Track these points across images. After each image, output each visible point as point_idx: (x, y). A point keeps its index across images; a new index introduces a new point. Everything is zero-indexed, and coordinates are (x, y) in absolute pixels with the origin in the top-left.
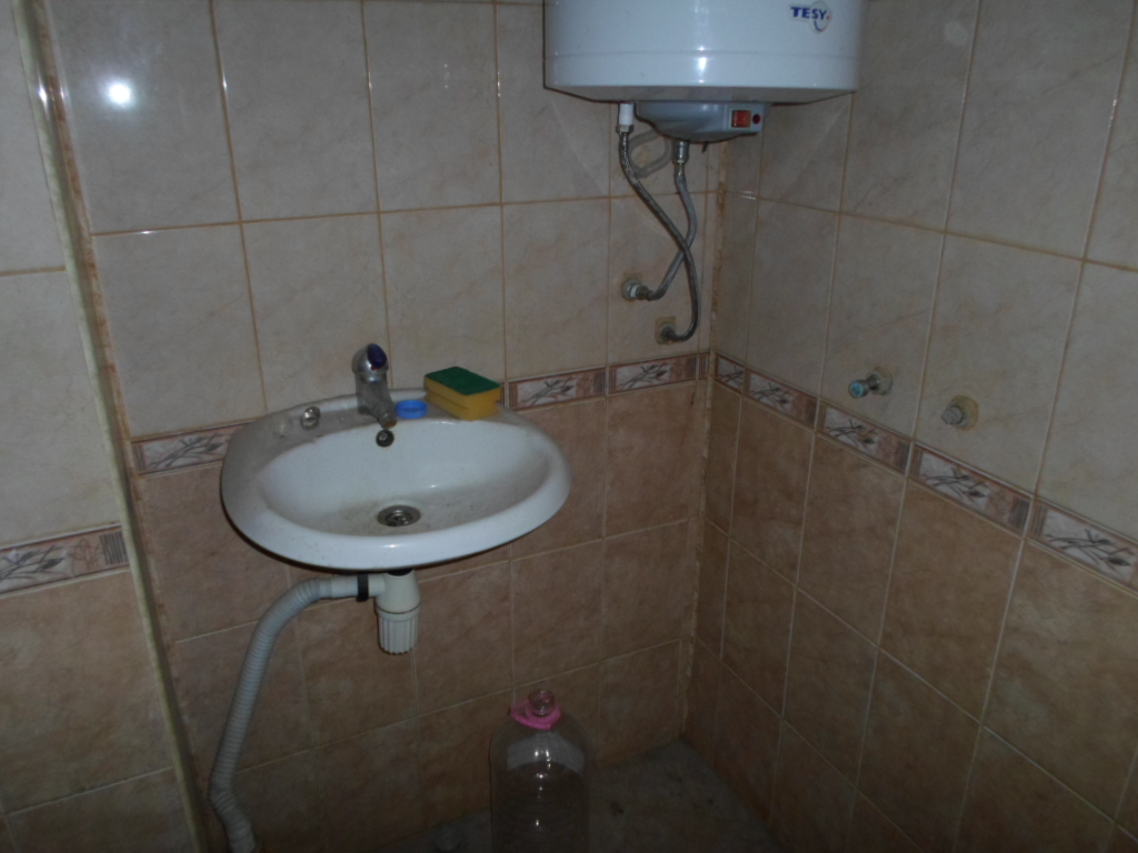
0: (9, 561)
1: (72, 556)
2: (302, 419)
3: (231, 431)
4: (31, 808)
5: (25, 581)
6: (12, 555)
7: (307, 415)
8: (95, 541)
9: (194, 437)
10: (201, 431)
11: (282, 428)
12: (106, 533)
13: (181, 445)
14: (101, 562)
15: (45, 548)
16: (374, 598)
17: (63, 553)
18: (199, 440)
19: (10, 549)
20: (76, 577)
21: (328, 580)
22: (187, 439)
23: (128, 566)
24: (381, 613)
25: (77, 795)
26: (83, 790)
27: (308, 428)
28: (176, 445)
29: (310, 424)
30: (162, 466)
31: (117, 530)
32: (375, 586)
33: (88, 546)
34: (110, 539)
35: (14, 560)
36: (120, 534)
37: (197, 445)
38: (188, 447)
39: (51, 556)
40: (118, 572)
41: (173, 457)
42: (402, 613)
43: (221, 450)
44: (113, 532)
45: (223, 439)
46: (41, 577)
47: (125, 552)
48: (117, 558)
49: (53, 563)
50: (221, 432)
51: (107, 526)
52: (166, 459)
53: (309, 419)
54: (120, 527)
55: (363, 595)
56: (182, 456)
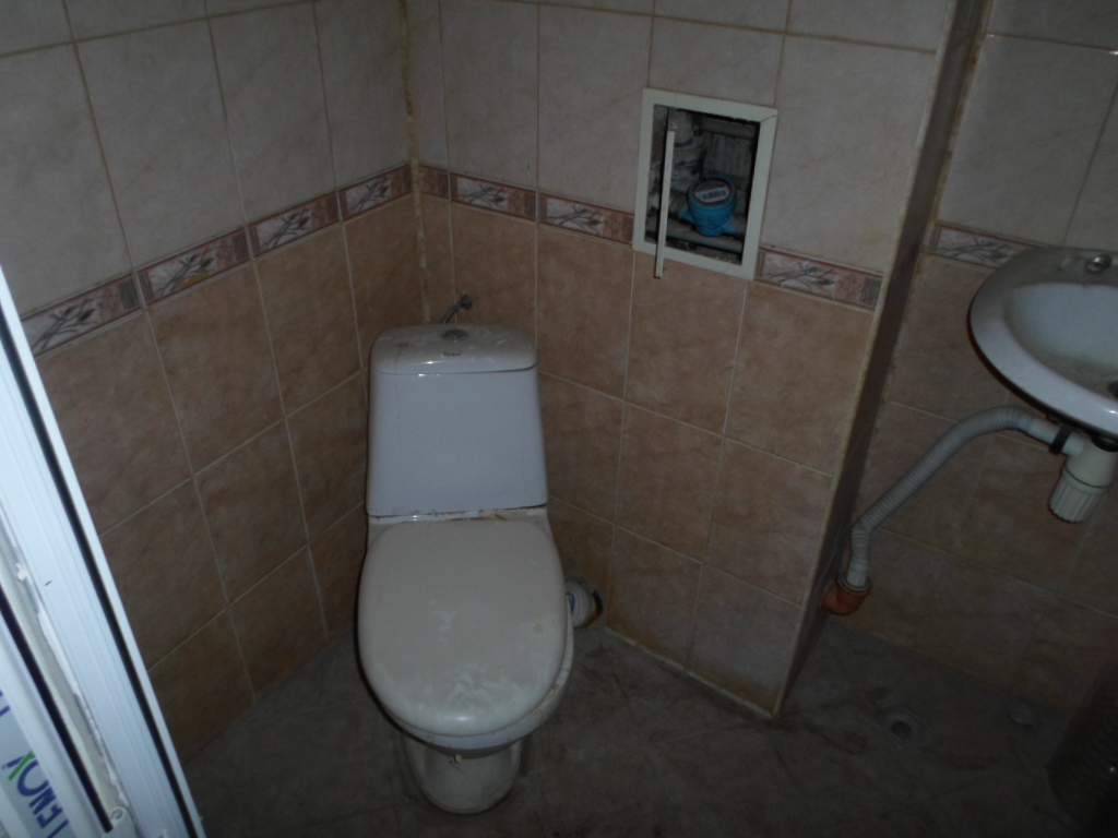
0: (801, 267)
1: (841, 283)
2: (1090, 262)
3: (1021, 248)
4: (740, 443)
5: (804, 287)
6: (805, 264)
7: (1097, 260)
8: (861, 279)
9: (986, 240)
10: (995, 237)
11: (1066, 262)
12: (871, 277)
13: (973, 243)
14: (857, 298)
15: (827, 269)
16: (1067, 456)
17: (836, 279)
18: (990, 244)
19: (805, 259)
20: (837, 300)
21: (1033, 416)
22: (980, 239)
23: (873, 310)
24: (1065, 474)
25: (767, 453)
26: (772, 452)
27: (1090, 272)
28: (968, 240)
29: (1094, 269)
30: (949, 254)
31: (879, 279)
32: (1073, 445)
33: (854, 282)
34: (871, 282)
35: (804, 268)
36: (880, 283)
37: (986, 248)
38: (979, 247)
39: (828, 277)
40: (865, 311)
41: (962, 250)
42: (1086, 484)
43: (1003, 261)
44: (876, 279)
45: (1011, 252)
46: (815, 289)
47: (877, 297)
48: (869, 300)
49: (827, 282)
50: (1012, 245)
51: (873, 273)
52: (956, 249)
53: (1097, 264)
54: (882, 277)
55: (1056, 447)
56: (969, 253)
